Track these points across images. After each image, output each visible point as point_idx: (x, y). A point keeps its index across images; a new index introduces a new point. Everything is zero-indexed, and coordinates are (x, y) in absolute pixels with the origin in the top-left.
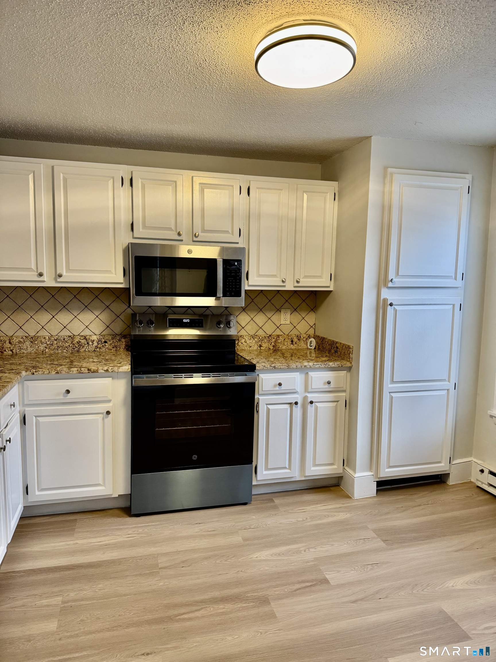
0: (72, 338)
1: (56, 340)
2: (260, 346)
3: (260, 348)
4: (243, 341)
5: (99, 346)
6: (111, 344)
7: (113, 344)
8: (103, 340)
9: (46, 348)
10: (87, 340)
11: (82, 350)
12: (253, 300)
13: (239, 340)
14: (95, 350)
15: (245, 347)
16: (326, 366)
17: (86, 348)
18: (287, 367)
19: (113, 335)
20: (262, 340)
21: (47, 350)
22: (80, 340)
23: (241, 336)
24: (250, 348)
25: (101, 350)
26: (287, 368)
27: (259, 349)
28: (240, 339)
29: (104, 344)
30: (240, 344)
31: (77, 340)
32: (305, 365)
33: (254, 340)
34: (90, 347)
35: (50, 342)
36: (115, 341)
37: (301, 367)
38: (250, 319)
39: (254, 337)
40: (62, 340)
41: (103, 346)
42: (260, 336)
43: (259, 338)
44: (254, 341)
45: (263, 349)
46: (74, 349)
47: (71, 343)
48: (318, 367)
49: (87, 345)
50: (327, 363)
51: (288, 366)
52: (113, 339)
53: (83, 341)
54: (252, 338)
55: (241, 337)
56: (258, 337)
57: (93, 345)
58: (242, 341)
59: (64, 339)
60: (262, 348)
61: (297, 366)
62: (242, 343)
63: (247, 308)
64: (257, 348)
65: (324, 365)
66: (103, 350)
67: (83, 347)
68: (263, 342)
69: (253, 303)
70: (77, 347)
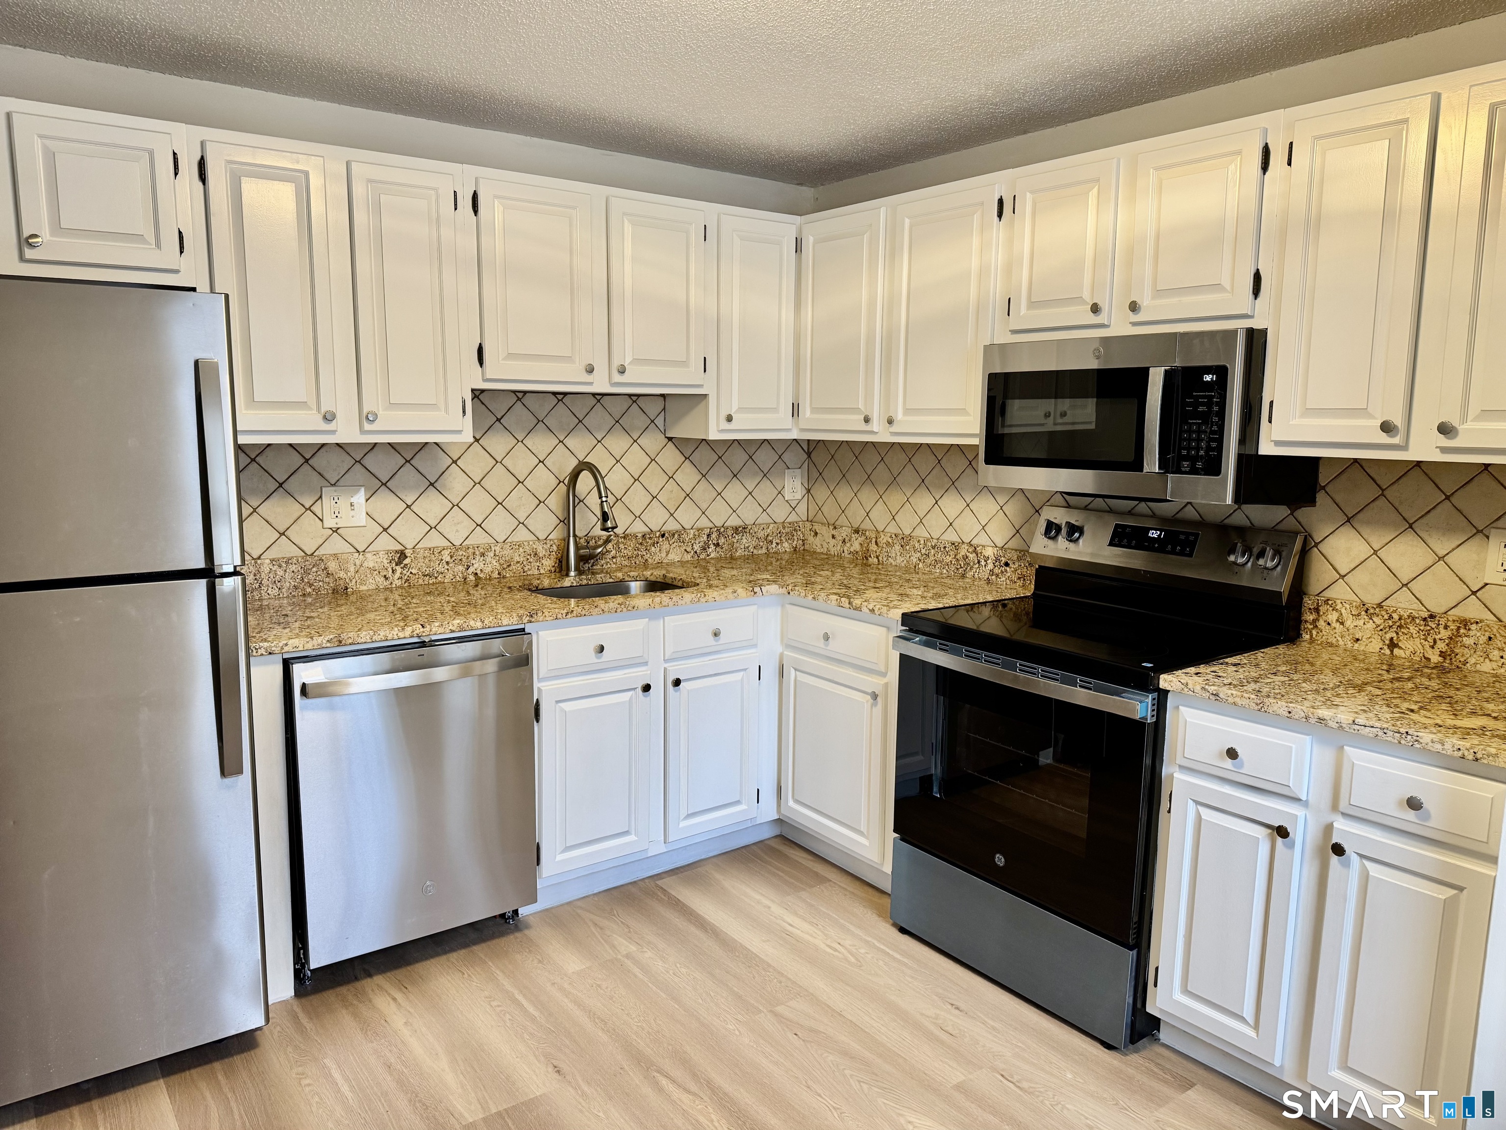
0: (955, 547)
1: (933, 548)
2: (1393, 645)
3: (1392, 652)
4: (1333, 617)
5: (996, 570)
6: (1016, 570)
7: (1020, 570)
8: (1002, 558)
9: (920, 560)
10: (977, 555)
11: (970, 574)
12: (1383, 490)
13: (1318, 613)
14: (990, 577)
15: (1339, 639)
16: (1403, 742)
17: (976, 572)
18: (1257, 704)
19: (1020, 551)
20: (1400, 627)
21: (921, 565)
22: (968, 554)
23: (1328, 600)
24: (1356, 645)
25: (998, 579)
26: (1256, 708)
27: (1388, 652)
28: (1322, 609)
29: (1003, 568)
30: (1321, 624)
31: (963, 551)
32: (1321, 716)
33: (1371, 621)
34: (981, 571)
35: (926, 550)
36: (1023, 565)
37: (1305, 720)
38: (1367, 551)
39: (1372, 611)
40: (942, 549)
41: (1002, 572)
42: (1395, 611)
43: (1391, 617)
44: (1370, 625)
45: (1403, 655)
46: (958, 569)
47: (954, 556)
48: (1371, 735)
49: (977, 566)
50: (1410, 732)
51: (1259, 702)
52: (1019, 559)
53: (972, 556)
54: (1363, 613)
55: (1328, 604)
56: (1384, 613)
57: (987, 568)
58: (1330, 616)
59: (945, 547)
60: (1396, 651)
61: (1290, 712)
62: (1329, 624)
63: (1360, 516)
64: (1378, 650)
65: (1398, 735)
66: (1002, 580)
67: (971, 568)
68: (1403, 633)
69: (1382, 501)
70: (962, 566)
